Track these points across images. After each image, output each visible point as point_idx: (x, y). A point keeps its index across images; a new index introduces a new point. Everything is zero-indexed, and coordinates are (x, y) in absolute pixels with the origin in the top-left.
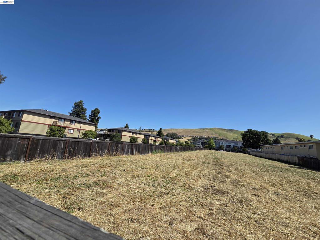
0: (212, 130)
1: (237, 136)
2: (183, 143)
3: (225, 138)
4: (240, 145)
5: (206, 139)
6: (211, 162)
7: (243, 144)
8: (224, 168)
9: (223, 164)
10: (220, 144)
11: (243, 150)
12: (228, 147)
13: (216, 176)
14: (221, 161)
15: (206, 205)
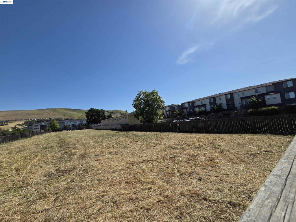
0: (54, 110)
1: (82, 114)
2: (9, 130)
3: (70, 118)
4: (85, 122)
5: (47, 121)
6: (55, 144)
7: (87, 122)
8: (70, 146)
9: (69, 143)
10: (65, 124)
11: (87, 126)
12: (74, 126)
13: (61, 158)
14: (67, 141)
15: (51, 193)
